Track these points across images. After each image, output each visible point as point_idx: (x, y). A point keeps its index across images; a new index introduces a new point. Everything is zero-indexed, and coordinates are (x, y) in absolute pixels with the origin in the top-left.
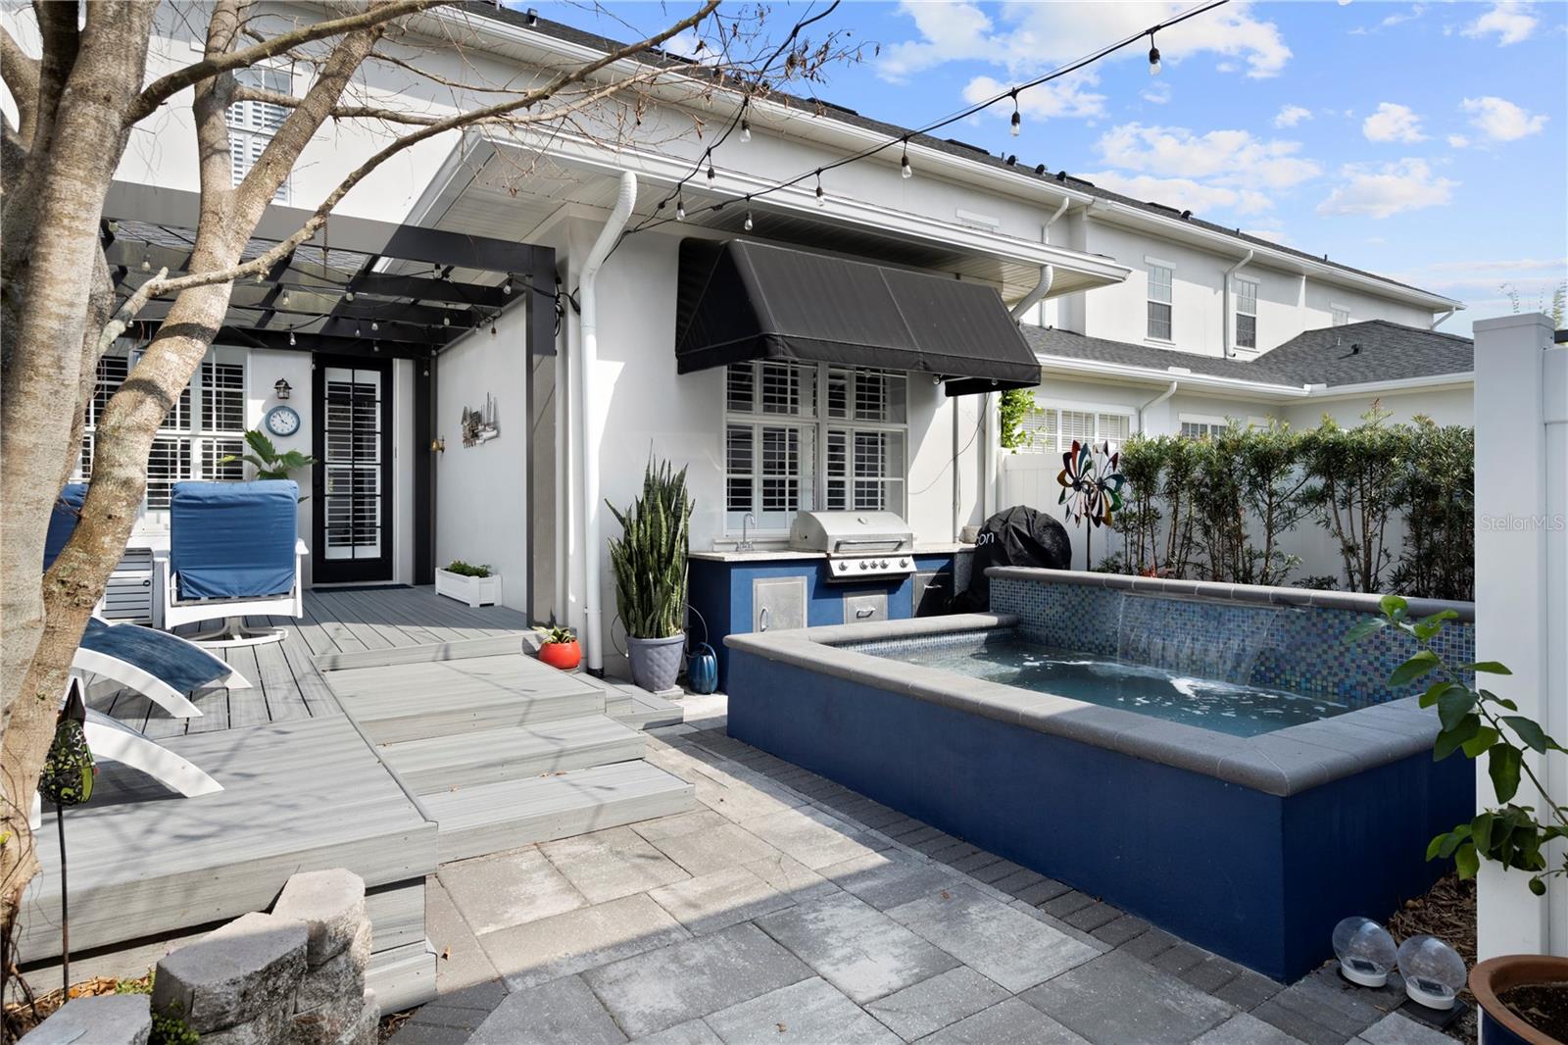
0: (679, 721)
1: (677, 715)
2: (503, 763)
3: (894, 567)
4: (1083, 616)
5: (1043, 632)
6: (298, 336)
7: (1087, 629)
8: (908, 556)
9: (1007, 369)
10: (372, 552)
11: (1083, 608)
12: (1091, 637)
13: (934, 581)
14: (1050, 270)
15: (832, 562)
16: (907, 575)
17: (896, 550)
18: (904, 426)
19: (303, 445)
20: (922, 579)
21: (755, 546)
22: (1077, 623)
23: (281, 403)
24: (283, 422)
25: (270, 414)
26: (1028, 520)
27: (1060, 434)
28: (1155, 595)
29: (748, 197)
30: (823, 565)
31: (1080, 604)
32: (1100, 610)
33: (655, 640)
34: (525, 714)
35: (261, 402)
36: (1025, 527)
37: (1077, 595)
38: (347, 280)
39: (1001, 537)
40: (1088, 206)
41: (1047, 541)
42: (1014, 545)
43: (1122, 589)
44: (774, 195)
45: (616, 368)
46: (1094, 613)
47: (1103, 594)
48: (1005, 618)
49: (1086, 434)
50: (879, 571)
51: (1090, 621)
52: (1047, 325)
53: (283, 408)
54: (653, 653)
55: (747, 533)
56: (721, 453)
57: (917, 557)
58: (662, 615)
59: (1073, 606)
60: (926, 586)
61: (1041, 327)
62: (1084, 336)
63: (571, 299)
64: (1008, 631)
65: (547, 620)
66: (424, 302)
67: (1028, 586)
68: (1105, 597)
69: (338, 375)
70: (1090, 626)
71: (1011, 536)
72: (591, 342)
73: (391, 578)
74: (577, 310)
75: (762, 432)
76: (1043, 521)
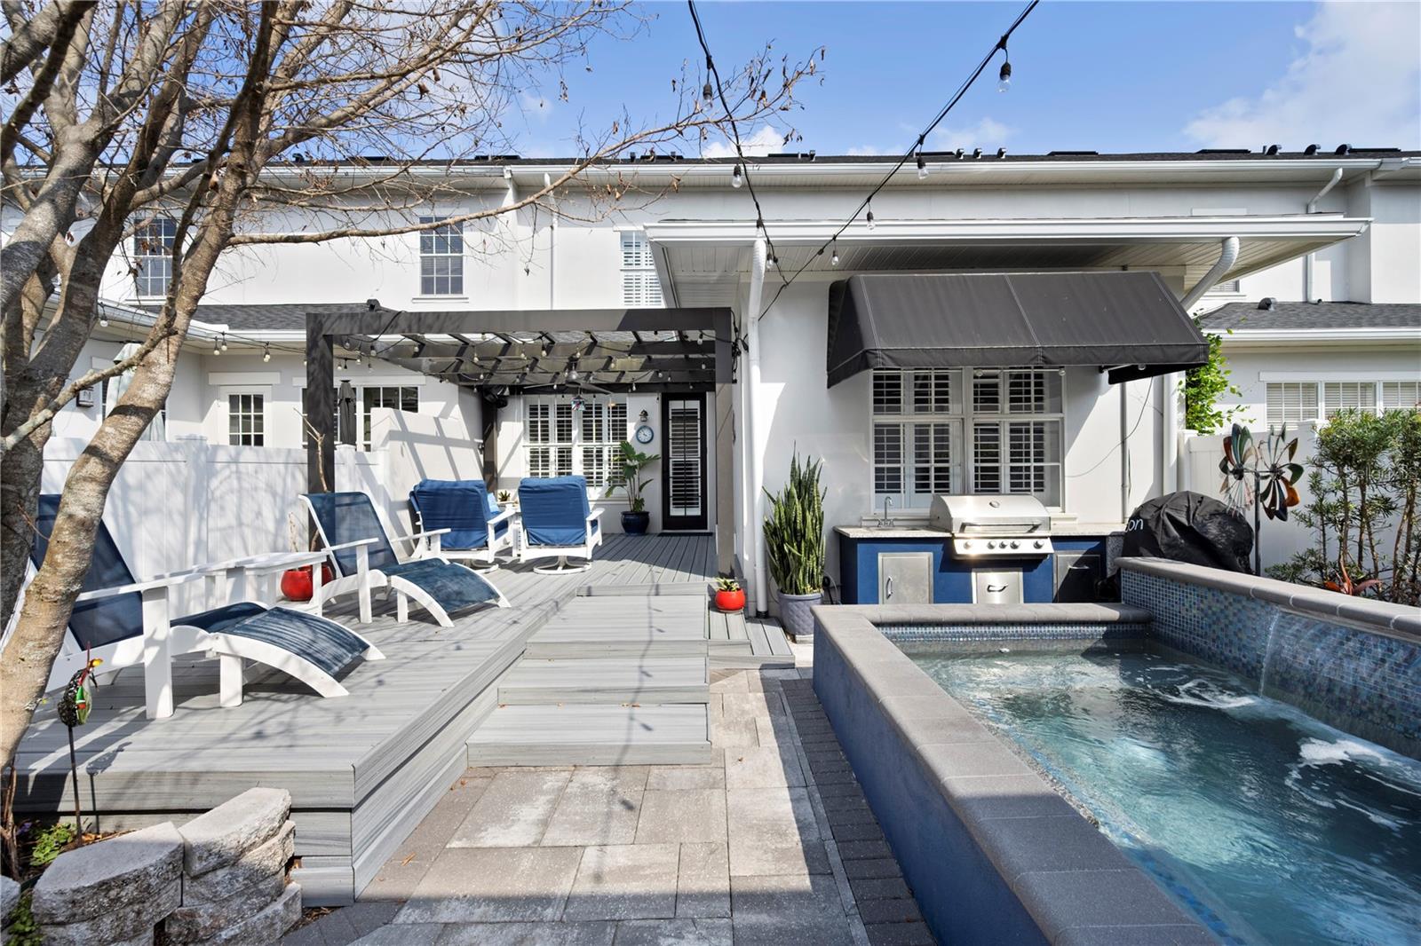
0: (792, 666)
1: (791, 661)
2: (596, 691)
3: (1026, 547)
4: (1226, 626)
5: (1178, 635)
6: (637, 385)
7: (1231, 642)
8: (1046, 537)
9: (1157, 353)
10: (696, 512)
11: (1226, 617)
12: (1236, 653)
13: (1079, 562)
14: (1235, 243)
15: (956, 542)
16: (1045, 555)
17: (1030, 531)
18: (1060, 415)
19: (654, 449)
20: (1067, 560)
21: (895, 523)
22: (1220, 633)
23: (643, 424)
24: (646, 435)
25: (638, 431)
26: (1188, 508)
27: (1322, 407)
28: (1326, 618)
29: (835, 237)
30: (948, 543)
31: (1222, 611)
32: (1249, 623)
33: (795, 596)
34: (646, 650)
35: (634, 424)
36: (1184, 514)
37: (1218, 601)
38: (628, 349)
39: (1152, 524)
40: (1372, 171)
41: (1213, 530)
42: (1167, 532)
43: (1277, 603)
44: (848, 231)
45: (778, 388)
46: (1240, 626)
47: (1252, 605)
48: (1131, 613)
49: (1364, 404)
50: (1008, 550)
51: (1236, 634)
52: (1314, 299)
53: (645, 427)
54: (793, 606)
55: (888, 511)
56: (868, 446)
57: (1055, 539)
58: (798, 578)
59: (1214, 613)
60: (1070, 567)
61: (1306, 302)
62: (1369, 304)
63: (743, 342)
64: (1139, 628)
65: (727, 571)
66: (691, 356)
67: (1160, 583)
68: (1254, 609)
69: (676, 405)
70: (1235, 640)
71: (1164, 524)
72: (756, 371)
73: (706, 528)
74: (746, 348)
75: (913, 429)
76: (1212, 509)
